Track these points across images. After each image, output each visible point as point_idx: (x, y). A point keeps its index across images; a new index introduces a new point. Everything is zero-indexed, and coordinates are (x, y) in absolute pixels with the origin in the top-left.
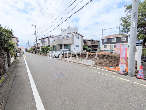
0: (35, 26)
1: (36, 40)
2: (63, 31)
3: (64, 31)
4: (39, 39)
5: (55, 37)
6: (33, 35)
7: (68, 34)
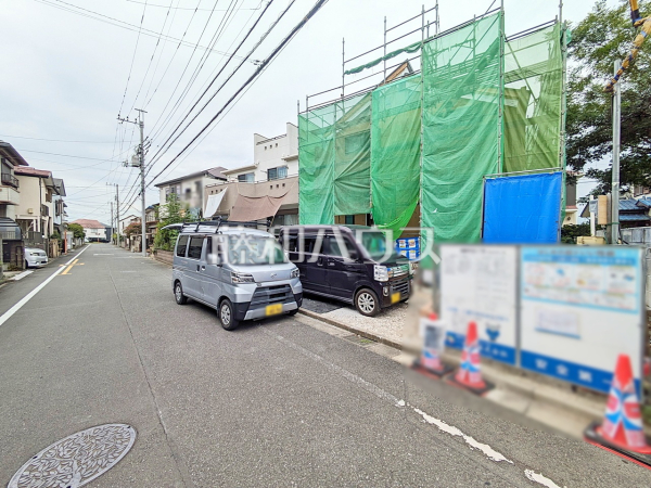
0: (142, 125)
1: (140, 189)
2: (265, 145)
3: (267, 144)
4: (156, 186)
5: (227, 174)
6: (126, 165)
7: (288, 160)
